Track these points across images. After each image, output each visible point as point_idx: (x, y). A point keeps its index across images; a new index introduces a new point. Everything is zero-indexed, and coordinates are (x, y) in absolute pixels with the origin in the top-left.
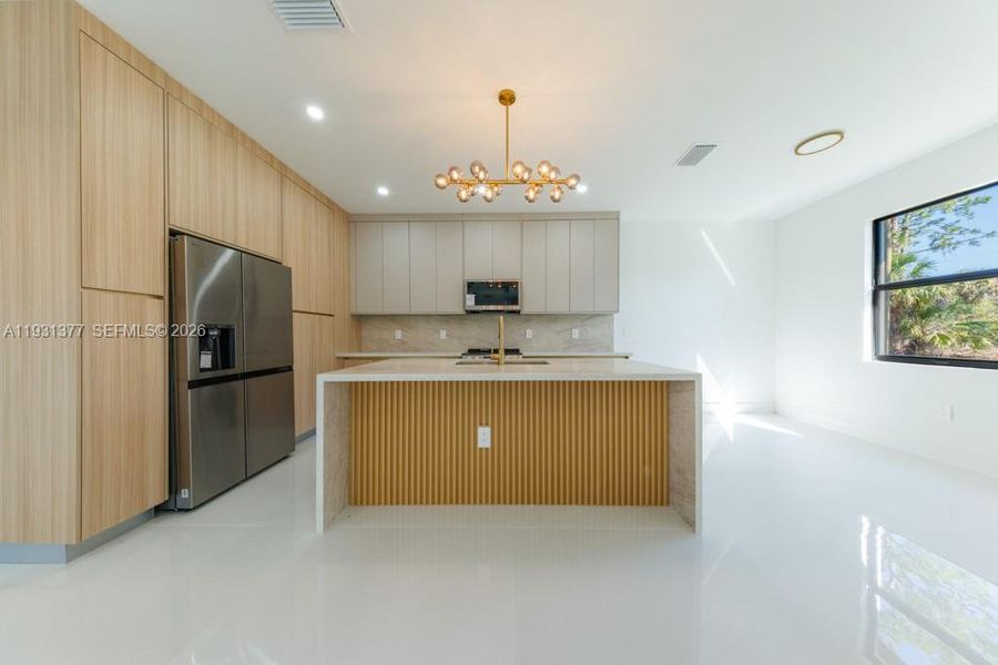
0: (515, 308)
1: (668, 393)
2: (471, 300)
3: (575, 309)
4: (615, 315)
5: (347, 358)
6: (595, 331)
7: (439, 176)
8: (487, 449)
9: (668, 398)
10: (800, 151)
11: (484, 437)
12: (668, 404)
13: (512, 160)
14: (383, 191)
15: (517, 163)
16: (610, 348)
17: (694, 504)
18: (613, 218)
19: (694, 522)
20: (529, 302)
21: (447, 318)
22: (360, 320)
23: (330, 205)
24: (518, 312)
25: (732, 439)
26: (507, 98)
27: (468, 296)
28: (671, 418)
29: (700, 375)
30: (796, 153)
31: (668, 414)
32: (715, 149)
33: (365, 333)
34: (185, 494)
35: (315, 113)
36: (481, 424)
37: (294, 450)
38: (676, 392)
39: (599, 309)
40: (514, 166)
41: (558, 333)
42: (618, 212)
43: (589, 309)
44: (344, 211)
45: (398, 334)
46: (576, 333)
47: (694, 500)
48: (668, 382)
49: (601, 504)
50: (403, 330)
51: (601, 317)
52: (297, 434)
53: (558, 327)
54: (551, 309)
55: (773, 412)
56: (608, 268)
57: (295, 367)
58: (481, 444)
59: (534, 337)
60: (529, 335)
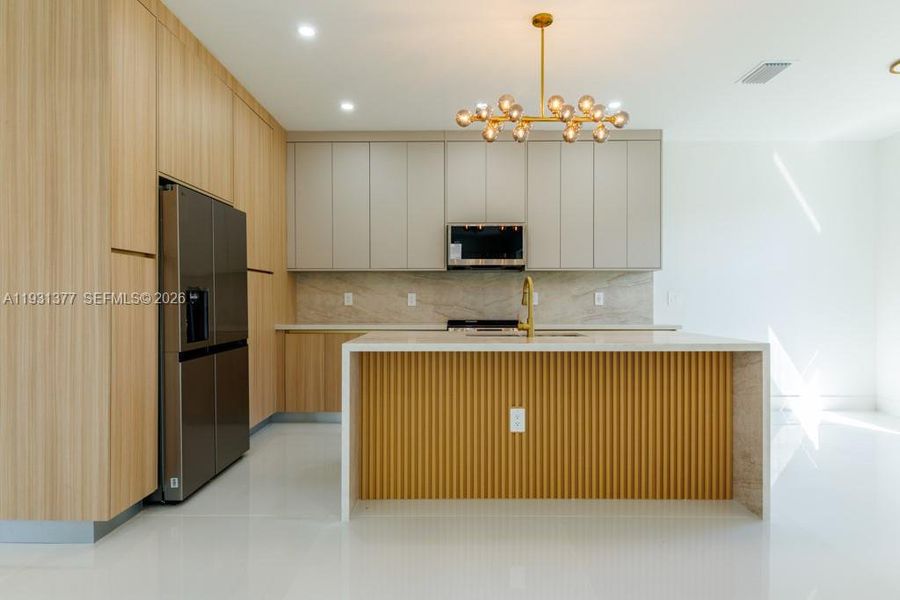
0: (516, 262)
1: (732, 367)
2: (456, 251)
3: (601, 264)
4: (656, 274)
5: (287, 332)
6: (626, 295)
7: (462, 112)
8: (521, 434)
9: (732, 374)
10: (895, 69)
11: (518, 420)
12: (732, 381)
13: (548, 95)
14: (347, 107)
15: (554, 98)
16: (649, 320)
17: (761, 488)
18: (653, 139)
19: (761, 509)
20: (537, 253)
21: (417, 276)
22: (297, 277)
23: (270, 122)
24: (521, 268)
25: (817, 447)
26: (542, 21)
27: (452, 246)
28: (735, 396)
29: (768, 345)
30: (891, 71)
31: (732, 392)
32: (789, 68)
33: (302, 297)
34: (174, 483)
35: (307, 31)
36: (514, 405)
37: (248, 448)
38: (741, 366)
39: (634, 264)
40: (550, 101)
41: (576, 297)
42: (661, 131)
43: (618, 264)
44: (280, 128)
45: (349, 299)
46: (600, 298)
47: (762, 484)
48: (732, 353)
49: (655, 497)
50: (355, 293)
51: (635, 274)
52: (251, 426)
53: (575, 289)
54: (569, 264)
55: (876, 409)
57: (249, 341)
58: (513, 428)
59: (540, 303)
60: (535, 299)
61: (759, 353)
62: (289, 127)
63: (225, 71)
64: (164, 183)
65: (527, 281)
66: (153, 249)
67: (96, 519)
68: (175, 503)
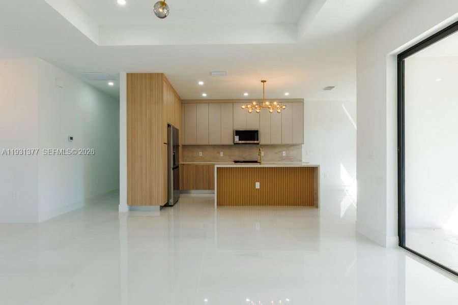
0: (256, 142)
3: (284, 142)
4: (302, 145)
5: (183, 164)
6: (293, 152)
8: (258, 189)
9: (313, 173)
11: (258, 185)
14: (204, 95)
16: (300, 160)
18: (301, 101)
20: (263, 139)
21: (223, 147)
24: (258, 144)
26: (264, 81)
27: (236, 137)
29: (319, 165)
31: (313, 178)
33: (185, 154)
34: (171, 201)
35: (201, 83)
36: (257, 181)
38: (315, 170)
39: (294, 143)
41: (276, 153)
42: (303, 99)
43: (290, 143)
45: (201, 154)
46: (284, 154)
48: (313, 168)
50: (203, 152)
51: (297, 146)
53: (276, 150)
54: (273, 143)
56: (299, 124)
58: (256, 187)
59: (264, 155)
60: (263, 154)
61: (317, 167)
62: (182, 99)
63: (174, 89)
64: (169, 125)
65: (260, 149)
66: (167, 142)
67: (161, 205)
68: (171, 206)
